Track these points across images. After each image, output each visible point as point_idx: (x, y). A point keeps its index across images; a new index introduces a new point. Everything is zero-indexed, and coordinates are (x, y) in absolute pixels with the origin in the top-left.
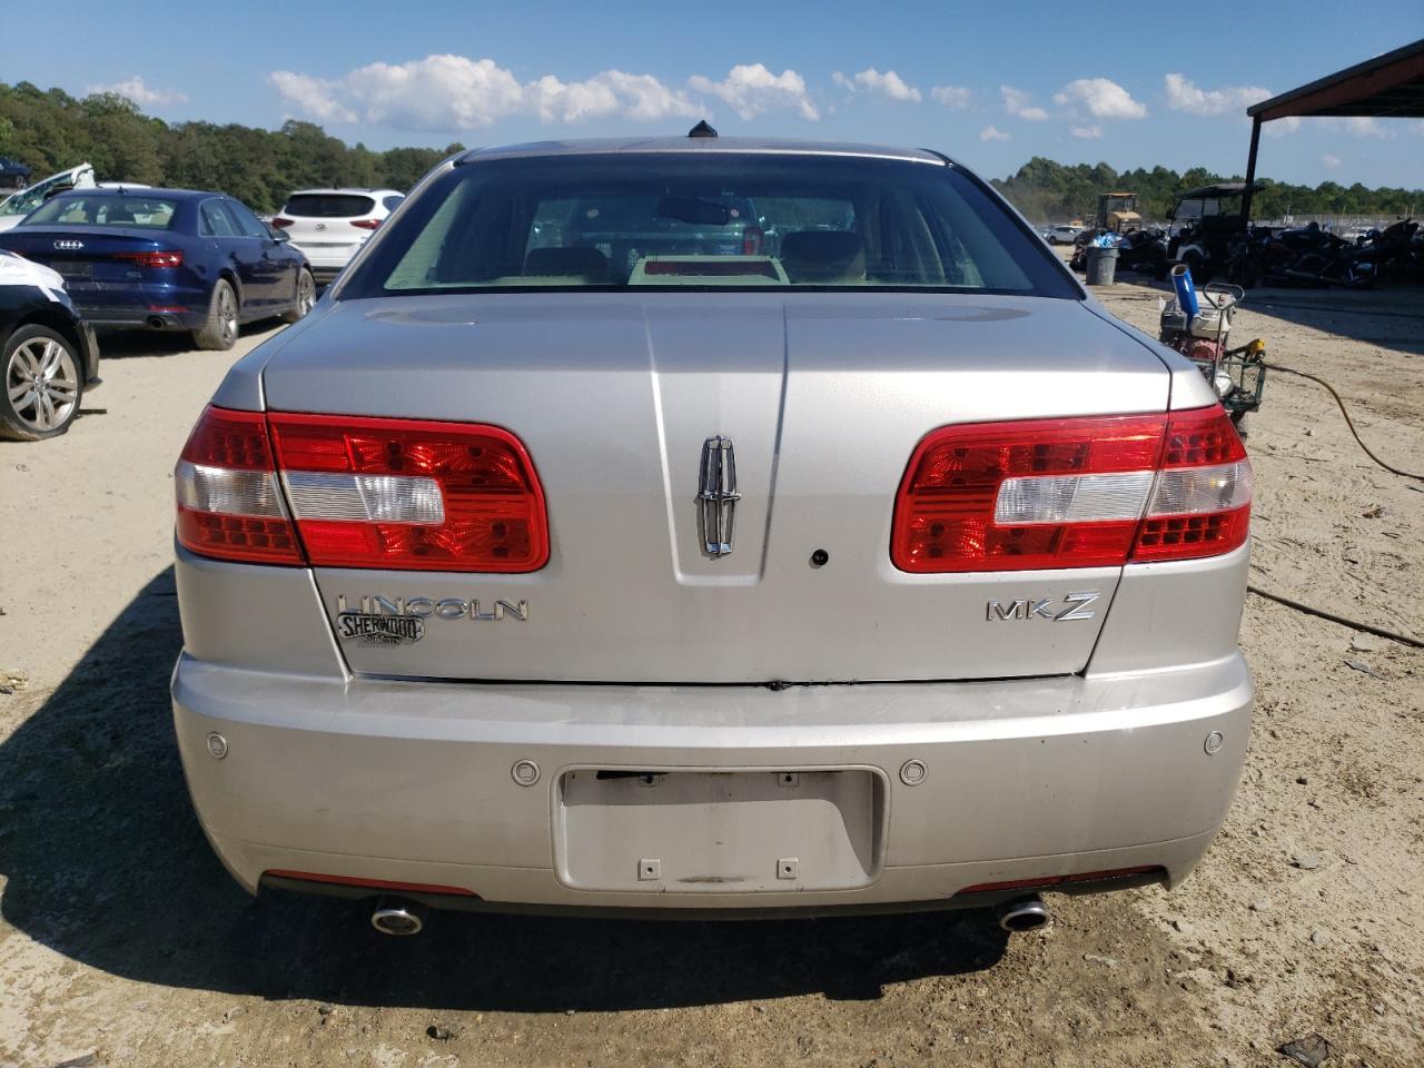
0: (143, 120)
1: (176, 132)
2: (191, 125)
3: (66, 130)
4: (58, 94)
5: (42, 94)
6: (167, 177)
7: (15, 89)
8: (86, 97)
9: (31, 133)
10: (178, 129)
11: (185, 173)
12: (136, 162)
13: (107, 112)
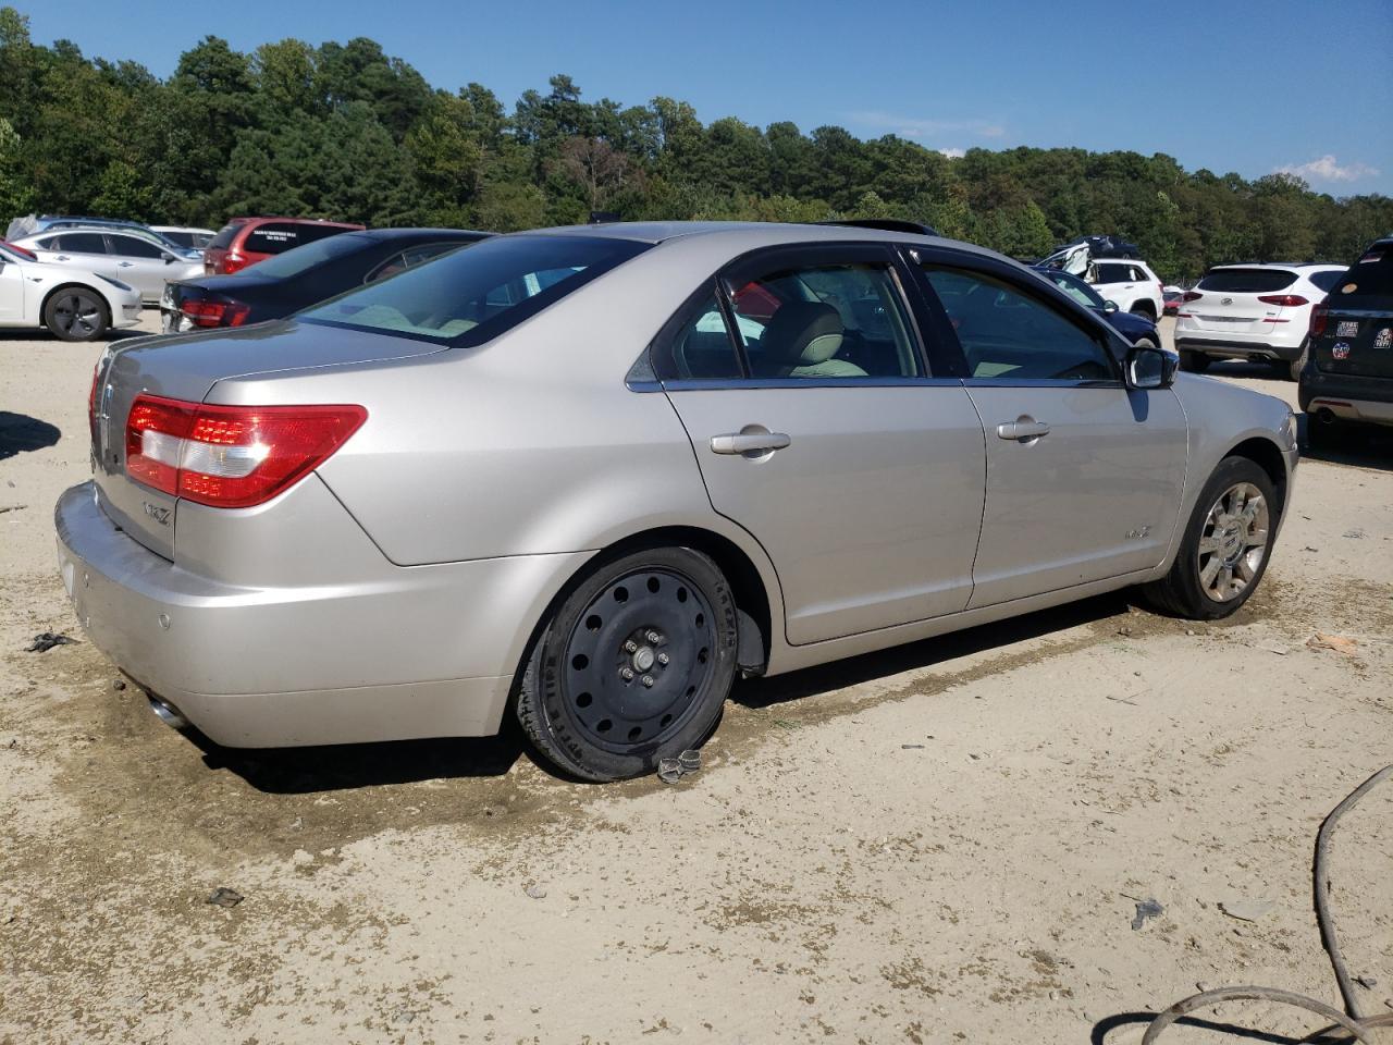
0: (1311, 196)
1: (1339, 206)
2: (1359, 199)
3: (1225, 211)
4: (1233, 178)
5: (1217, 179)
6: (1317, 253)
7: (1193, 177)
8: (1258, 179)
9: (1192, 215)
10: (1344, 204)
11: (1339, 248)
12: (1287, 237)
13: (1275, 191)
